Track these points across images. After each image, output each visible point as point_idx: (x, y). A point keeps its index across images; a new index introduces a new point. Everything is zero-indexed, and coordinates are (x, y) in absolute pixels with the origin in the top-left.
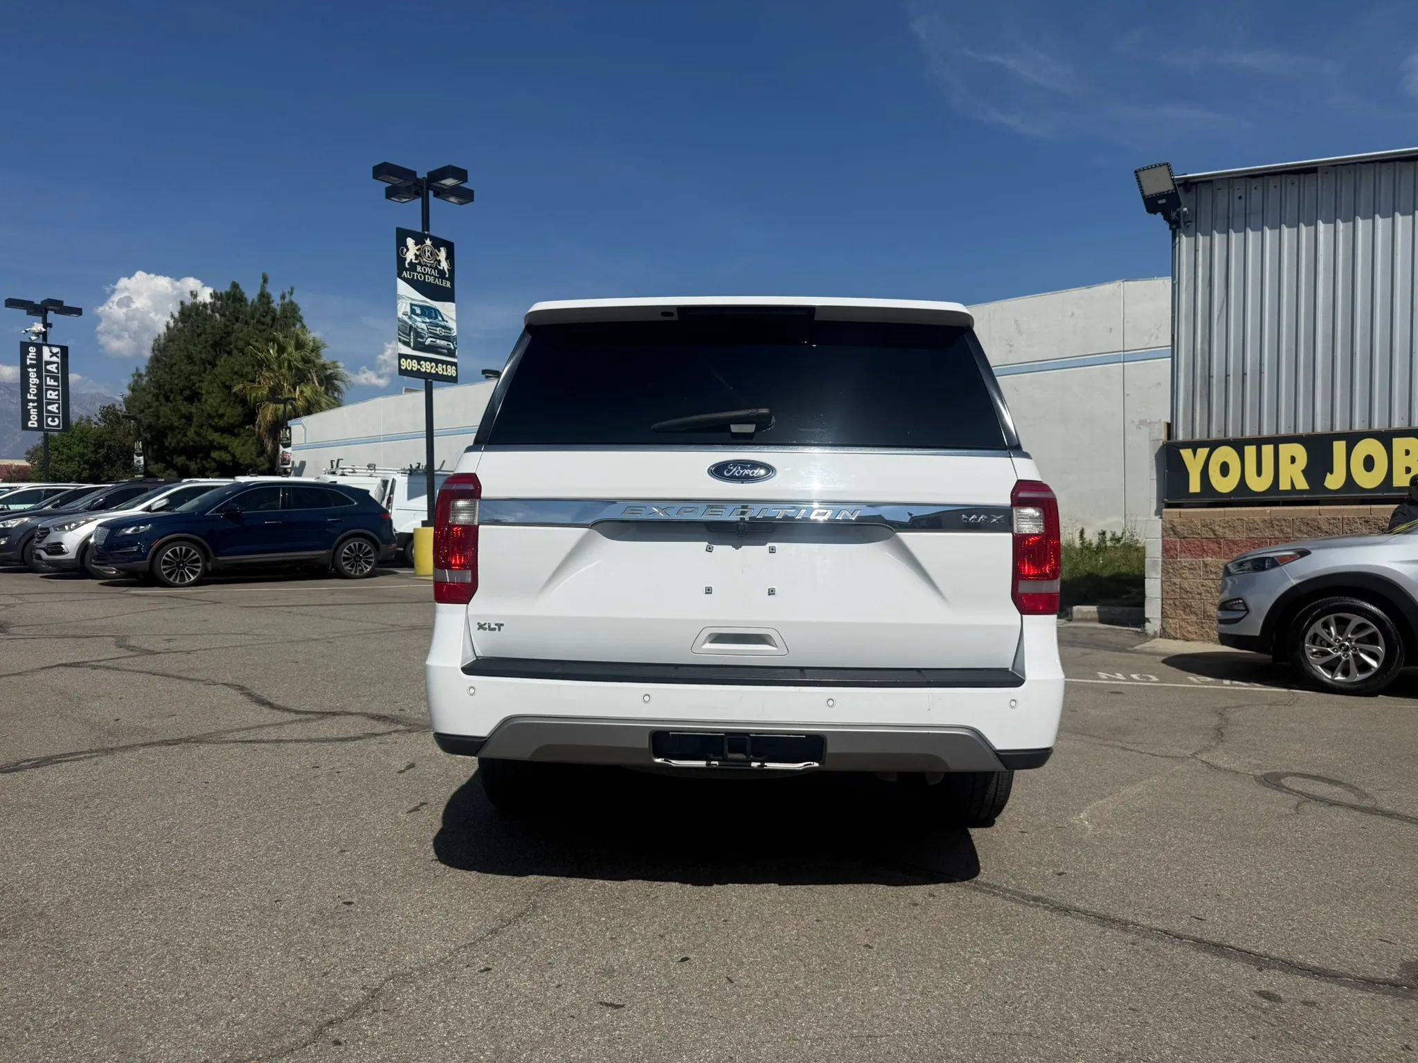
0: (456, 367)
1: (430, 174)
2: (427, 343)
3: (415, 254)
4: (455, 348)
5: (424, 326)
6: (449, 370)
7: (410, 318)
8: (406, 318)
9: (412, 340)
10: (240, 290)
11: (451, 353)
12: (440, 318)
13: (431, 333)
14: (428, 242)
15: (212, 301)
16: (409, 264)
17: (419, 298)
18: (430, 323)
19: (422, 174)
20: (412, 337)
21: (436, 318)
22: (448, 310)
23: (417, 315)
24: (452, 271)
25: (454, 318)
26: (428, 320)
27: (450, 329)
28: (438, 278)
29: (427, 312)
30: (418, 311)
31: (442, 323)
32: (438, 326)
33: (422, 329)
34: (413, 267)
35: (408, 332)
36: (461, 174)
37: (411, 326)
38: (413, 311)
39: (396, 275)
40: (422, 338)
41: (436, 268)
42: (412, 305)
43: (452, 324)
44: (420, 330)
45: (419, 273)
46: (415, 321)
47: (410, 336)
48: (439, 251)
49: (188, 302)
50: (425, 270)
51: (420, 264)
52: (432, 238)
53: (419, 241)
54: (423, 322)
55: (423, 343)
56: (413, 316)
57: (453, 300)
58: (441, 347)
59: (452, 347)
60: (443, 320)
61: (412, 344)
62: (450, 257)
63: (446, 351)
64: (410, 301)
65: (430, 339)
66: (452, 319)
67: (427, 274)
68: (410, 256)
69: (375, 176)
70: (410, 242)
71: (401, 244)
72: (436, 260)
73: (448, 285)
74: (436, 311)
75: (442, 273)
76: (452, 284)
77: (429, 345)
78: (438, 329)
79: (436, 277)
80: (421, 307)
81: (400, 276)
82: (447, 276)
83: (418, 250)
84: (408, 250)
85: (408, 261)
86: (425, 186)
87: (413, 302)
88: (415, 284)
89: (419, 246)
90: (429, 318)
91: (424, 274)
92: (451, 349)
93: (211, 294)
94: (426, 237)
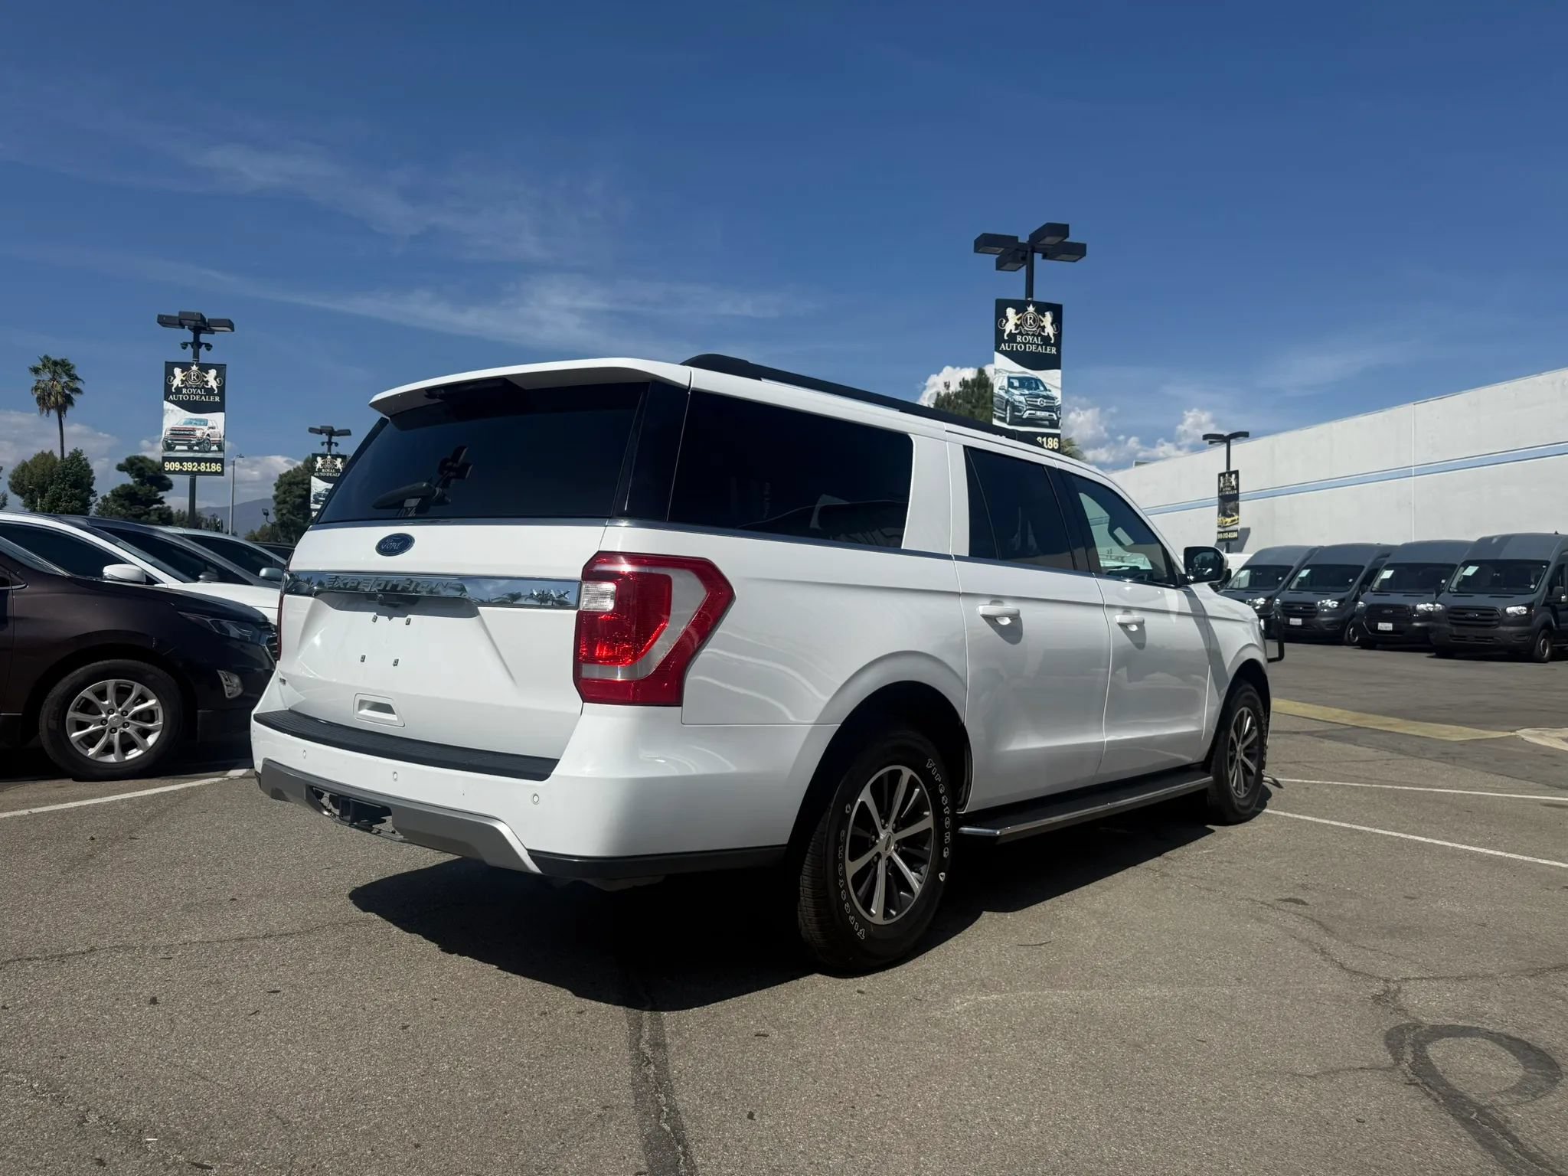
0: (1059, 439)
1: (1032, 236)
2: (1025, 416)
3: (1016, 325)
4: (1059, 419)
5: (1022, 399)
6: (1050, 443)
7: (1007, 392)
8: (1002, 393)
9: (1008, 415)
10: (986, 376)
11: (1054, 424)
12: (1042, 388)
13: (1029, 405)
14: (1031, 309)
15: (961, 389)
16: (1008, 335)
17: (1017, 369)
18: (1030, 394)
19: (1024, 239)
20: (1008, 411)
21: (1037, 388)
22: (1051, 378)
23: (1015, 388)
24: (1058, 335)
25: (1059, 385)
26: (1027, 392)
27: (1053, 399)
28: (1042, 346)
29: (1025, 383)
30: (1016, 384)
31: (1044, 393)
32: (1038, 396)
33: (1020, 402)
34: (1012, 337)
35: (1004, 407)
36: (1063, 230)
37: (1008, 401)
38: (1011, 385)
39: (994, 349)
40: (1020, 411)
41: (1040, 335)
42: (1009, 378)
43: (1056, 393)
44: (1017, 404)
45: (1019, 343)
46: (1013, 394)
47: (1006, 411)
48: (1044, 316)
49: (943, 392)
50: (1026, 339)
51: (1020, 333)
52: (1035, 304)
53: (1020, 307)
54: (1022, 395)
55: (1021, 417)
56: (1010, 389)
57: (1059, 368)
58: (1042, 419)
59: (1055, 418)
60: (1046, 389)
61: (1008, 420)
62: (1057, 321)
63: (1047, 423)
64: (1008, 374)
65: (1028, 412)
66: (1056, 387)
67: (1028, 343)
68: (1010, 327)
69: (976, 251)
70: (1010, 312)
71: (1001, 315)
72: (1040, 326)
73: (1054, 351)
74: (1037, 381)
75: (1046, 340)
76: (1059, 351)
77: (1027, 418)
78: (1039, 400)
79: (1038, 345)
80: (1020, 379)
81: (997, 349)
82: (1052, 342)
83: (1018, 319)
84: (1007, 320)
85: (1007, 332)
86: (1029, 250)
87: (1012, 375)
88: (1014, 356)
89: (1020, 315)
90: (1028, 390)
91: (1025, 344)
92: (1054, 420)
93: (960, 383)
94: (1028, 304)
